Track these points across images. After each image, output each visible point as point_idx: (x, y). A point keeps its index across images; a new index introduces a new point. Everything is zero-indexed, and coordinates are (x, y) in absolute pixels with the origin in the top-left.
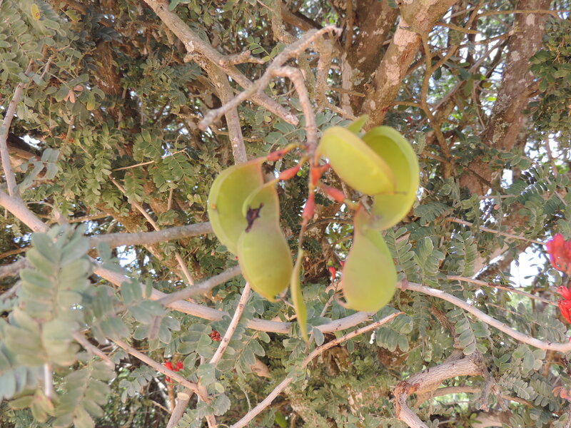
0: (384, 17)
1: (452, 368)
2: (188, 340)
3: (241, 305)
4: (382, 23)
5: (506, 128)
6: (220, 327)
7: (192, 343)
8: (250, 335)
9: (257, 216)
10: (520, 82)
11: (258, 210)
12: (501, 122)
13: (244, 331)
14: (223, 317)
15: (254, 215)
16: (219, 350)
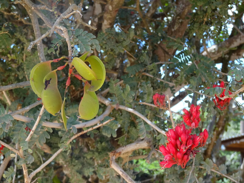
1: (137, 145)
2: (15, 131)
3: (40, 116)
6: (30, 125)
7: (17, 132)
8: (43, 129)
9: (49, 83)
12: (179, 19)
13: (41, 127)
14: (31, 121)
16: (30, 135)
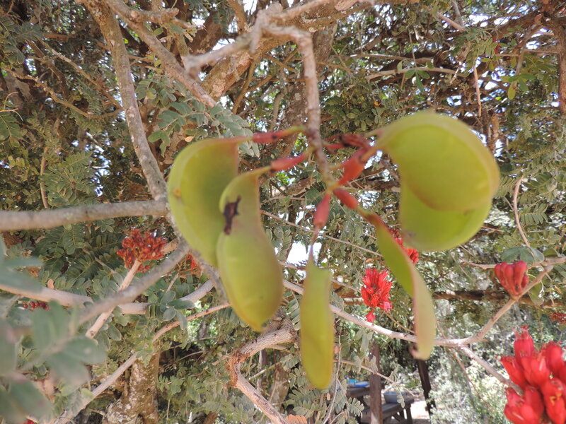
0: (208, 41)
1: (274, 337)
4: (206, 45)
5: (285, 147)
9: (236, 213)
10: (298, 116)
11: (235, 205)
12: (282, 142)
15: (232, 211)
